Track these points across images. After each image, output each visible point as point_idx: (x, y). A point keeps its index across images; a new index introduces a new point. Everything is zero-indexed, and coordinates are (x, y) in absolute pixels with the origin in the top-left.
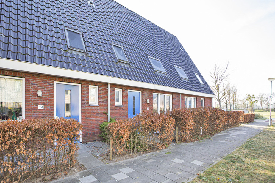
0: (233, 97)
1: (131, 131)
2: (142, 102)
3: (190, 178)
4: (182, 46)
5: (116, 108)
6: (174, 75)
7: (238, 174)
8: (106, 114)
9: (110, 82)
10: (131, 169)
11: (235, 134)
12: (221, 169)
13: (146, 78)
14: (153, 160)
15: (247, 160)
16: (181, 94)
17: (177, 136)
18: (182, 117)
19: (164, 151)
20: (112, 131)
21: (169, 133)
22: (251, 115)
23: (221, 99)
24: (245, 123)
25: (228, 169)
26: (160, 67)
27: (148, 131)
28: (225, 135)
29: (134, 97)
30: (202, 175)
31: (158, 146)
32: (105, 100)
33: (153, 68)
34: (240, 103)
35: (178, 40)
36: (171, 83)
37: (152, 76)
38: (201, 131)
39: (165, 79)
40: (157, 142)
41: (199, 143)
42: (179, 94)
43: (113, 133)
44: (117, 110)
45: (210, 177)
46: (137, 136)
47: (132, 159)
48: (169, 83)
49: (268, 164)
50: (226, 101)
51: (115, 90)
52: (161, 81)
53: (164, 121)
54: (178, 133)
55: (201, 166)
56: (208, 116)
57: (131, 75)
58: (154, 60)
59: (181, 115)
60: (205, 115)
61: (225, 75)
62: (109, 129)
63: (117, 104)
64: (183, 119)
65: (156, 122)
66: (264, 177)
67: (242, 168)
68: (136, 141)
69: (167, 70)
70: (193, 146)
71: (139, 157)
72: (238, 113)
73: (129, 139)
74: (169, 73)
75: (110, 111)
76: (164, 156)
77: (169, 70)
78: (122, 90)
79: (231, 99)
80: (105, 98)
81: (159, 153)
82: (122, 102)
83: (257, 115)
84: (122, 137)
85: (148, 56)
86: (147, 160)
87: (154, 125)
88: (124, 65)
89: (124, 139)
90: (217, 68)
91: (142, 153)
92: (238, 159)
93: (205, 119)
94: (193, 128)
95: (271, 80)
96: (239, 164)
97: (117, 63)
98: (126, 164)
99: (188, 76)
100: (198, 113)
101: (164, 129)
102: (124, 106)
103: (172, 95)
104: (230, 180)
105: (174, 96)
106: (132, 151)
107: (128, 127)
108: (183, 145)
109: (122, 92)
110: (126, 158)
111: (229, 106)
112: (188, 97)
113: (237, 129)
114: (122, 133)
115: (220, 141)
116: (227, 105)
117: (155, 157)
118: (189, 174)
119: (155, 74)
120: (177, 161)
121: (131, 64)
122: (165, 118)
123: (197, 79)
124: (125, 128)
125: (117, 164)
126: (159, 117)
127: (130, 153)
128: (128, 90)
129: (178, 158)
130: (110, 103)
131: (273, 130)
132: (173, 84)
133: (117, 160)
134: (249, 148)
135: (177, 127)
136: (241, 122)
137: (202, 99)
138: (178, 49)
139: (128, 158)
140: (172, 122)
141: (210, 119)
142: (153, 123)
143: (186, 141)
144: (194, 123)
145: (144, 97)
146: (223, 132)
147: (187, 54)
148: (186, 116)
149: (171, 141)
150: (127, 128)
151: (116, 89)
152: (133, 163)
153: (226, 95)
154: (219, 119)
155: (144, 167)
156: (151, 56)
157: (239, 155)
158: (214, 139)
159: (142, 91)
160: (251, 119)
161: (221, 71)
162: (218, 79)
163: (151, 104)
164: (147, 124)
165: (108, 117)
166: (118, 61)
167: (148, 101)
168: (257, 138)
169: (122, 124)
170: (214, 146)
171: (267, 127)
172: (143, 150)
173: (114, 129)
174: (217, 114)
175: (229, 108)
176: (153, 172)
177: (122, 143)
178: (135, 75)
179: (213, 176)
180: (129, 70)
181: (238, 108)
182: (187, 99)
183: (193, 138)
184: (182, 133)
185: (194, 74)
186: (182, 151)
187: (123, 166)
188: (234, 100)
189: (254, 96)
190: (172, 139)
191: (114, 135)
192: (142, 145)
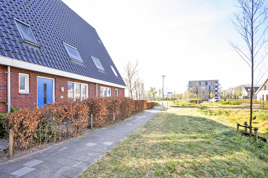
0: (141, 89)
1: (40, 121)
2: (55, 90)
3: (100, 156)
4: (100, 39)
5: (19, 96)
6: (91, 65)
7: (136, 146)
8: (5, 104)
9: (11, 65)
10: (39, 161)
11: (140, 118)
12: (125, 145)
13: (60, 65)
14: (65, 148)
15: (144, 135)
16: (97, 84)
17: (92, 123)
18: (96, 105)
19: (78, 138)
20: (12, 123)
21: (84, 120)
22: (152, 103)
23: (133, 90)
24: (147, 109)
25: (130, 144)
26: (76, 55)
27: (61, 119)
28: (133, 119)
29: (45, 85)
30: (110, 152)
31: (72, 134)
32: (3, 86)
33: (68, 56)
34: (146, 94)
35: (96, 33)
36: (87, 73)
37: (67, 63)
38: (114, 117)
39: (81, 68)
40: (71, 130)
41: (112, 127)
42: (95, 84)
43: (15, 124)
44: (22, 98)
45: (116, 153)
46: (48, 125)
47: (41, 150)
48: (86, 73)
49: (155, 136)
50: (137, 92)
51: (19, 75)
52: (77, 70)
53: (78, 109)
54: (92, 120)
55: (111, 145)
56: (119, 104)
57: (42, 60)
58: (70, 48)
59: (95, 103)
60: (117, 103)
61: (135, 70)
62: (8, 120)
63: (21, 91)
64: (97, 107)
65: (69, 110)
66: (151, 145)
67: (140, 142)
68: (47, 131)
69: (84, 59)
70: (106, 130)
71: (49, 148)
72: (143, 101)
73: (37, 129)
74: (85, 63)
75: (11, 100)
76: (78, 142)
77: (85, 60)
78: (29, 76)
79: (140, 91)
80: (3, 84)
81: (73, 140)
82: (30, 90)
83: (156, 103)
84: (27, 128)
85: (64, 43)
86: (59, 148)
87: (67, 113)
88: (33, 47)
89: (30, 130)
90: (130, 63)
91: (54, 143)
92: (138, 136)
93: (117, 107)
94: (106, 115)
95: (163, 77)
96: (138, 139)
97: (22, 44)
98: (32, 157)
99: (104, 68)
100: (110, 101)
101: (78, 116)
102: (31, 94)
103: (89, 84)
104: (130, 151)
105: (90, 85)
106: (41, 142)
107: (36, 116)
108: (97, 130)
109: (30, 78)
110: (33, 151)
111: (138, 96)
112: (104, 87)
113: (142, 114)
114: (28, 123)
115: (128, 124)
116: (137, 95)
117: (68, 145)
118: (100, 153)
119: (71, 62)
120: (90, 144)
121: (41, 48)
122: (79, 106)
123: (113, 71)
124: (31, 117)
125: (19, 159)
126: (73, 105)
127: (39, 145)
128: (38, 76)
129: (91, 142)
130: (11, 90)
131: (163, 113)
132: (89, 73)
133: (20, 155)
134: (147, 127)
135: (91, 114)
136: (145, 108)
137: (116, 89)
138: (96, 41)
139: (36, 151)
140: (86, 109)
141: (121, 106)
142: (66, 111)
143: (100, 127)
144: (107, 110)
145: (58, 85)
146: (131, 117)
147: (104, 47)
148: (100, 104)
149: (85, 127)
150: (34, 117)
151: (20, 73)
152: (42, 155)
153: (136, 87)
154: (128, 106)
155: (55, 156)
156: (67, 43)
157: (140, 133)
158: (124, 123)
159: (55, 79)
160: (151, 106)
161: (133, 67)
162: (131, 73)
163: (66, 93)
164: (59, 112)
165: (7, 107)
166: (23, 41)
167: (63, 89)
168: (153, 120)
169: (27, 113)
170: (123, 129)
171: (160, 111)
172: (55, 139)
173: (15, 120)
174: (127, 102)
175: (138, 98)
176: (65, 159)
177: (27, 135)
178: (46, 60)
179: (119, 151)
180: (38, 54)
181: (145, 98)
182: (103, 89)
183: (106, 124)
184: (96, 120)
185: (110, 66)
186: (96, 135)
187: (28, 160)
188: (142, 92)
189: (154, 88)
190: (86, 126)
191: (16, 126)
192: (53, 134)
